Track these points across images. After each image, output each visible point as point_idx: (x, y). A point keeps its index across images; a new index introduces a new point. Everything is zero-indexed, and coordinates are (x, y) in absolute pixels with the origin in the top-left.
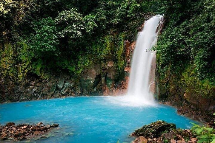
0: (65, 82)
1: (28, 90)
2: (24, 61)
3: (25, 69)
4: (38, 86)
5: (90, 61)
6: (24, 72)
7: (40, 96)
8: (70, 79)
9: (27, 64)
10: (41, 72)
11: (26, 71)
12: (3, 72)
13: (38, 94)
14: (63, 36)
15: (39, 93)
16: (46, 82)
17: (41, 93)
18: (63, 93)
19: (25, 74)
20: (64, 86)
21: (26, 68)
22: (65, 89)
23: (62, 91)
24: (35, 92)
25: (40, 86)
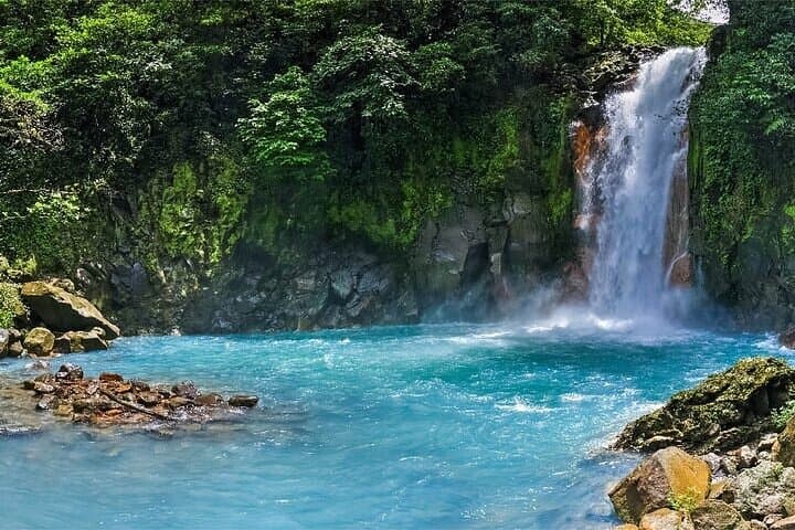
0: (359, 276)
1: (239, 299)
2: (226, 209)
3: (227, 235)
4: (268, 290)
5: (445, 196)
6: (224, 245)
7: (275, 322)
8: (378, 264)
9: (234, 218)
10: (276, 241)
11: (232, 240)
12: (167, 246)
13: (269, 313)
14: (341, 118)
15: (272, 311)
16: (294, 275)
17: (278, 312)
18: (354, 313)
19: (228, 251)
20: (354, 291)
21: (233, 231)
22: (359, 300)
23: (348, 305)
24: (258, 308)
25: (275, 289)
